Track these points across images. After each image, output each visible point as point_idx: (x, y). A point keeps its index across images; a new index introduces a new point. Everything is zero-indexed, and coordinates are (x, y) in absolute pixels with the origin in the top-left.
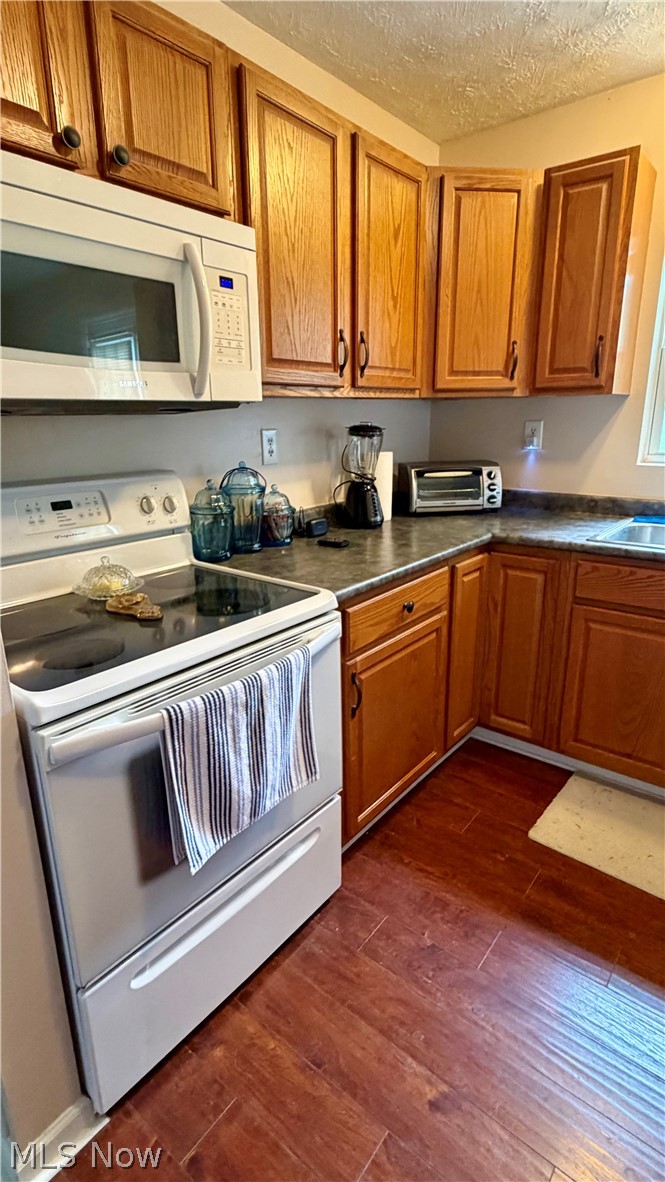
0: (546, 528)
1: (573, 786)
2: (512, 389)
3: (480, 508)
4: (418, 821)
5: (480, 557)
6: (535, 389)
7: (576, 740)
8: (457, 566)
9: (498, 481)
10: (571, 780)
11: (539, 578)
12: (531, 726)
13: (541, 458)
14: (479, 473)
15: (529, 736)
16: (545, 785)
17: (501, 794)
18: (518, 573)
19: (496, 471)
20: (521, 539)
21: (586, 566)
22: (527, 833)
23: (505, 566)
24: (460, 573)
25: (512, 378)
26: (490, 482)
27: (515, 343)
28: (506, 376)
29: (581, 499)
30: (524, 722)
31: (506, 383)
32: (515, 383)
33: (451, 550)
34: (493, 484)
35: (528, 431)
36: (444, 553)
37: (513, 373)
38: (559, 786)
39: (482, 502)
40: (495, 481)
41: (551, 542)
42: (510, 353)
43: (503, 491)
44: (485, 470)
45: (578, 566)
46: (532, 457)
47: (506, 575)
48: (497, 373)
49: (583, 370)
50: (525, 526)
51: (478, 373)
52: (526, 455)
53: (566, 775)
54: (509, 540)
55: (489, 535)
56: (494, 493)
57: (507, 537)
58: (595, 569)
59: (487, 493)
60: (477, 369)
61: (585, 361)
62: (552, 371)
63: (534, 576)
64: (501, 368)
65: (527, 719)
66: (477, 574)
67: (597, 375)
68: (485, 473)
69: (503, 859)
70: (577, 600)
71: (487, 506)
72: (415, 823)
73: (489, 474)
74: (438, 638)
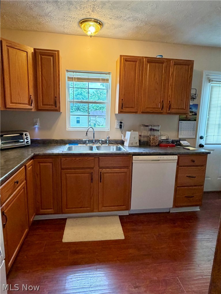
0: (48, 150)
1: (68, 222)
2: (32, 109)
3: (24, 145)
4: (26, 255)
5: (31, 161)
6: (38, 109)
7: (67, 208)
8: (27, 165)
9: (29, 136)
10: (67, 221)
11: (51, 164)
12: (53, 209)
13: (39, 128)
14: (23, 134)
15: (53, 212)
16: (61, 225)
17: (50, 234)
18: (44, 164)
19: (28, 134)
20: (43, 154)
21: (63, 159)
22: (62, 241)
23: (39, 163)
24: (27, 167)
25: (31, 106)
26: (26, 137)
27: (31, 96)
28: (29, 105)
29: (53, 140)
30: (51, 209)
31: (29, 107)
32: (32, 107)
33: (25, 160)
34: (27, 138)
35: (35, 121)
36: (23, 161)
37: (31, 104)
38: (65, 224)
39: (25, 143)
40: (28, 137)
41: (53, 153)
42: (30, 98)
43: (31, 139)
44: (24, 133)
45: (61, 159)
46: (37, 129)
47: (40, 165)
48: (26, 104)
49: (52, 105)
50: (41, 150)
51: (21, 104)
52: (35, 128)
53: (65, 220)
54: (40, 155)
55: (33, 154)
56: (28, 140)
57: (39, 154)
58: (66, 159)
59: (26, 140)
60: (20, 102)
61: (52, 102)
62: (43, 105)
63: (49, 164)
64: (27, 103)
65: (52, 208)
66: (31, 167)
67: (56, 107)
68: (24, 134)
69: (58, 253)
70: (62, 169)
71: (26, 144)
72: (25, 257)
73: (26, 135)
74: (24, 190)
